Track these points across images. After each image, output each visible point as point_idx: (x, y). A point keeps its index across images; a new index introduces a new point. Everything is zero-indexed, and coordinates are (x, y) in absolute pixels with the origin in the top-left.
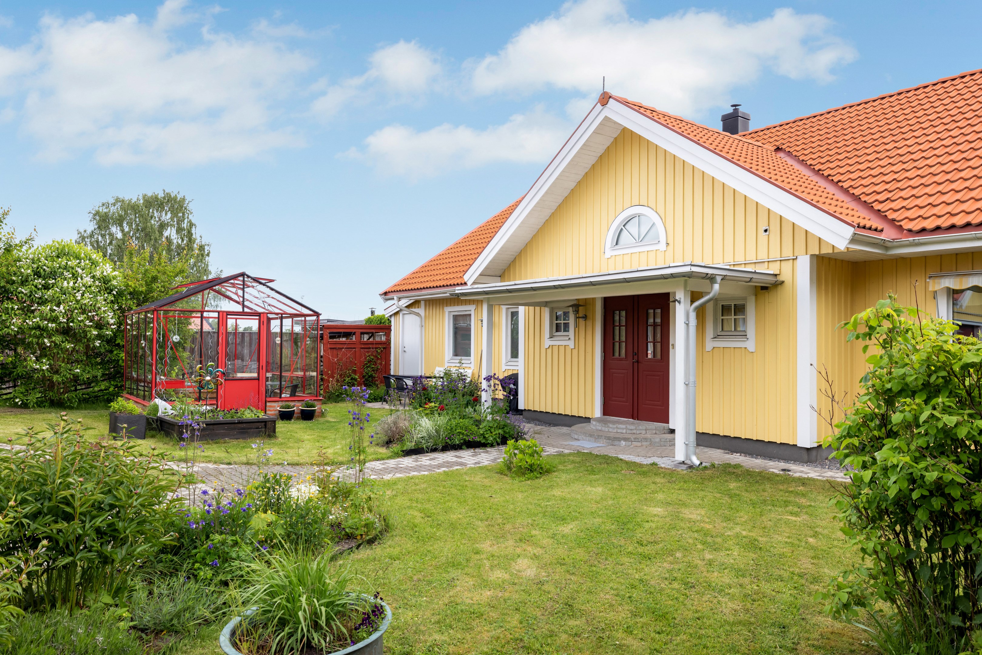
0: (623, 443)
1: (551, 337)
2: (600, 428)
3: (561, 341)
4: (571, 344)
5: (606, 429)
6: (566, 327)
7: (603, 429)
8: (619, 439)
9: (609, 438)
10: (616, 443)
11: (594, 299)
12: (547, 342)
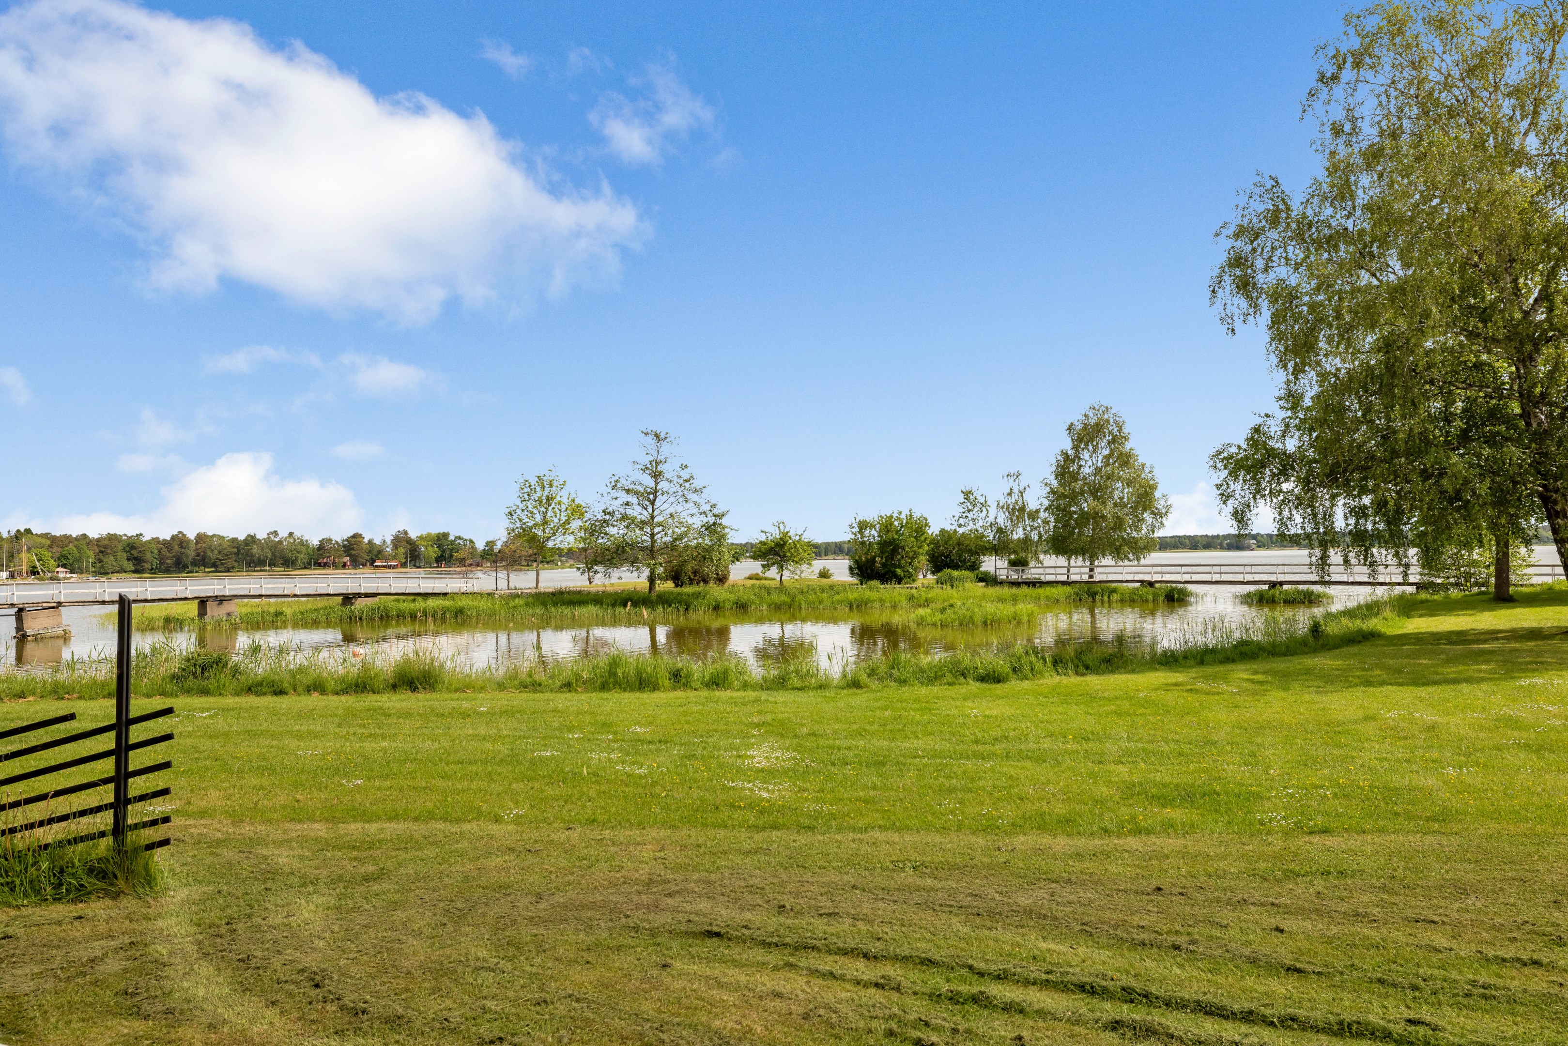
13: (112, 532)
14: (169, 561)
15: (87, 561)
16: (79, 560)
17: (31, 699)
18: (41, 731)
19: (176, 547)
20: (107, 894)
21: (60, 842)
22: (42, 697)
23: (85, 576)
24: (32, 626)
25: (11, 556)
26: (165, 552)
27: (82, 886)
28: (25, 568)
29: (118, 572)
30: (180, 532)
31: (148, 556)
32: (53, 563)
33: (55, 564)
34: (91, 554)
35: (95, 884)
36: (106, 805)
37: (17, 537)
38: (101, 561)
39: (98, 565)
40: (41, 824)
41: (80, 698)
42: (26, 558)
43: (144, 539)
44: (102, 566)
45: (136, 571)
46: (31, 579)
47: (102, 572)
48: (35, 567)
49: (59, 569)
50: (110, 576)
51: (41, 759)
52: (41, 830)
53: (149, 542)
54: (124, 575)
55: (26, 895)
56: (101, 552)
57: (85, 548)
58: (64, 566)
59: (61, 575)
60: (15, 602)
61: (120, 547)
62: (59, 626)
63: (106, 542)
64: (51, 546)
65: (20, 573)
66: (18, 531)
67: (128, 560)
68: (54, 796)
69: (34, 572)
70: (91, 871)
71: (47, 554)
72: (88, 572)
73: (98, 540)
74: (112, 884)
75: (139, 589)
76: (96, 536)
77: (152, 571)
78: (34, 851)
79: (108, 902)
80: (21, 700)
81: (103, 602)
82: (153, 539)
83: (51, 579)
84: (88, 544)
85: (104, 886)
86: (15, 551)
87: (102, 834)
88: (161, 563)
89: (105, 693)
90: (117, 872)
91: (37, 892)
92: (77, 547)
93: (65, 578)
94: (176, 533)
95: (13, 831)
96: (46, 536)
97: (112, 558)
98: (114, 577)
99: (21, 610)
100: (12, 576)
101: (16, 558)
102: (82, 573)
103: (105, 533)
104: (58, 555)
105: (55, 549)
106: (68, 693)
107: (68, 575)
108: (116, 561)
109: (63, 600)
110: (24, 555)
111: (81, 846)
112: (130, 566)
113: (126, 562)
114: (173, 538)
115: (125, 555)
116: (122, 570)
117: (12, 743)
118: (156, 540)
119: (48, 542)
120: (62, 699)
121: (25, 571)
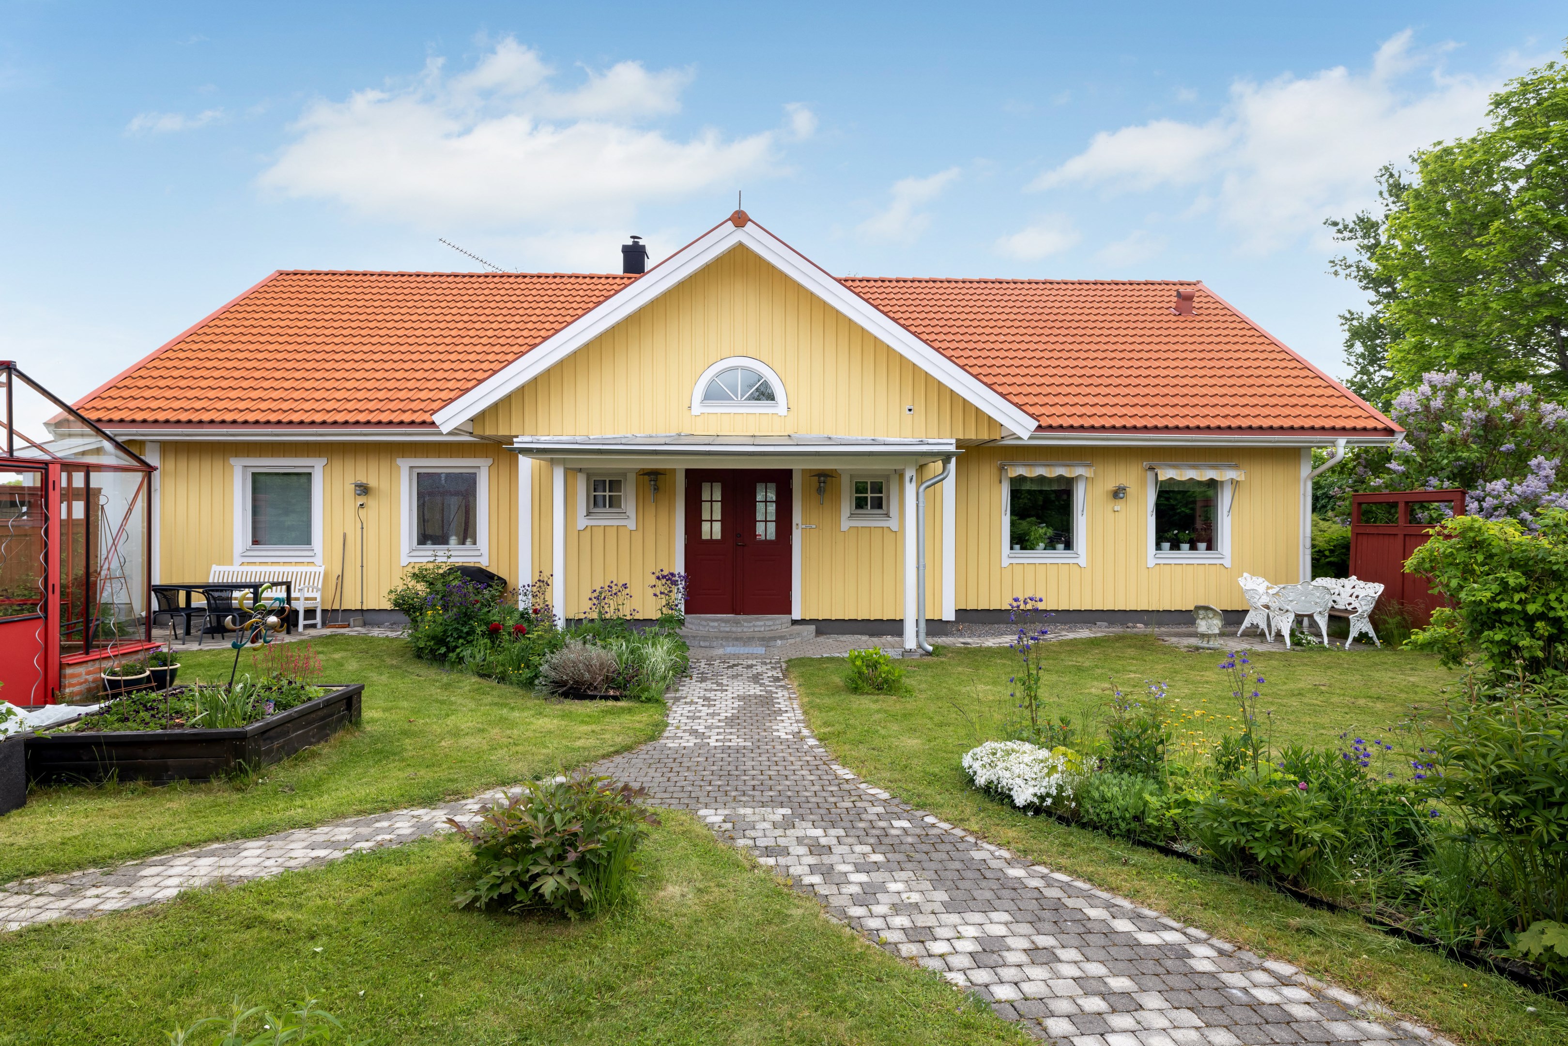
0: (779, 642)
1: (589, 514)
2: (728, 629)
3: (606, 521)
4: (631, 524)
5: (739, 630)
6: (614, 503)
7: (734, 629)
8: (774, 639)
9: (763, 639)
10: (772, 643)
11: (674, 471)
12: (582, 522)
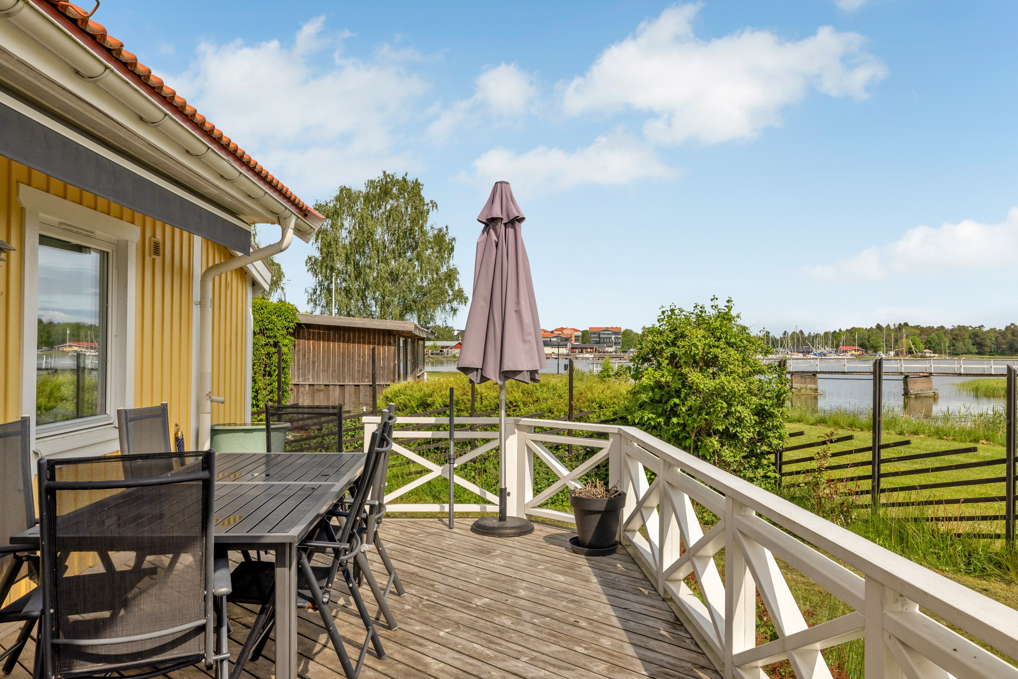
13: (961, 325)
14: (1004, 346)
15: (945, 346)
16: (939, 344)
17: (922, 436)
18: (933, 459)
19: (1009, 336)
20: (1003, 580)
21: (969, 534)
22: (929, 436)
23: (943, 356)
24: (915, 387)
25: (896, 341)
26: (1001, 339)
27: (984, 568)
28: (905, 349)
29: (966, 354)
30: (1012, 324)
31: (988, 342)
32: (922, 346)
33: (924, 346)
34: (947, 340)
35: (993, 570)
36: (1001, 516)
37: (900, 329)
38: (954, 345)
39: (952, 348)
40: (956, 519)
41: (954, 440)
42: (905, 342)
43: (985, 330)
44: (955, 349)
45: (979, 353)
46: (908, 357)
47: (955, 353)
48: (911, 349)
49: (926, 351)
50: (960, 356)
51: (936, 477)
52: (955, 523)
53: (988, 332)
54: (970, 356)
55: (947, 564)
56: (954, 339)
57: (943, 336)
58: (929, 348)
59: (928, 355)
60: (903, 371)
61: (967, 336)
62: (930, 389)
63: (957, 332)
64: (920, 335)
65: (902, 352)
66: (900, 324)
67: (973, 345)
68: (963, 502)
69: (910, 352)
70: (990, 560)
71: (918, 340)
72: (945, 353)
73: (952, 330)
74: (1005, 574)
75: (986, 366)
76: (950, 328)
77: (991, 353)
78: (951, 536)
79: (1004, 586)
80: (916, 436)
81: (960, 375)
82: (991, 329)
83: (921, 357)
84: (945, 333)
85: (1000, 573)
86: (898, 338)
87: (998, 536)
88: (998, 348)
89: (972, 438)
90: (1010, 566)
91: (955, 564)
92: (937, 335)
93: (930, 357)
94: (1009, 325)
95: (937, 519)
96: (917, 327)
97: (961, 343)
98: (964, 357)
99: (906, 377)
100: (897, 354)
101: (899, 343)
102: (941, 353)
103: (956, 325)
104: (925, 340)
105: (923, 337)
106: (946, 435)
107: (932, 355)
108: (964, 345)
109: (933, 371)
110: (904, 340)
111: (982, 541)
112: (974, 349)
113: (972, 346)
114: (1007, 328)
115: (971, 341)
116: (969, 352)
117: (916, 463)
118: (993, 330)
119: (919, 332)
120: (942, 439)
121: (905, 351)
